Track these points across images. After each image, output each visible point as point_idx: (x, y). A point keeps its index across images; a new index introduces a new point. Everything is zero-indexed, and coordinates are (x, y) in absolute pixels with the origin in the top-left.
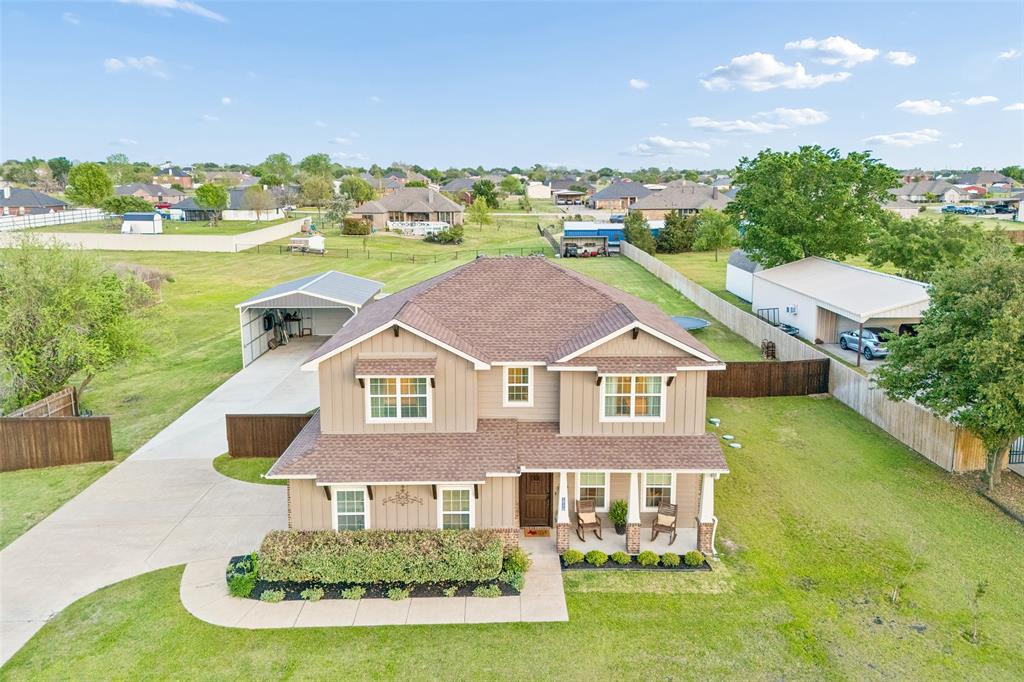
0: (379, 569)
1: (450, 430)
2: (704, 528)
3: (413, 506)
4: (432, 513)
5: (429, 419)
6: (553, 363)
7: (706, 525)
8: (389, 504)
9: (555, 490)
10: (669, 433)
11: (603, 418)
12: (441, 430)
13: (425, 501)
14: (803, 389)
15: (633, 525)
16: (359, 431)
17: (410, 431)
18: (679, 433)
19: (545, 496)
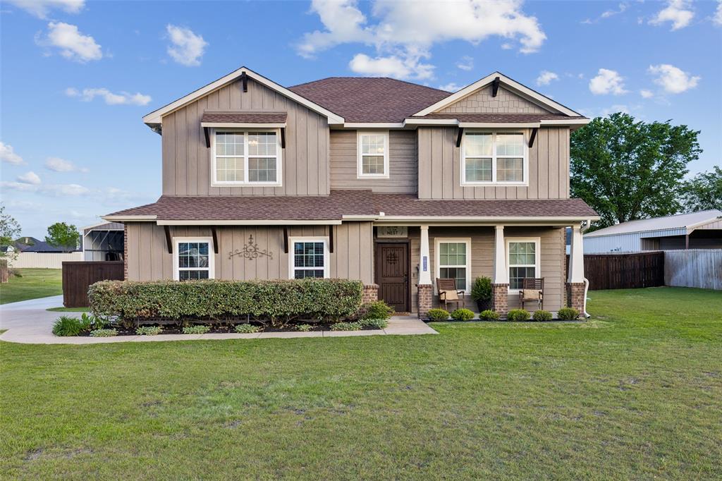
0: (225, 295)
1: (302, 192)
2: (575, 289)
3: (262, 261)
4: (284, 266)
5: (279, 182)
6: (411, 117)
7: (578, 285)
8: (236, 257)
9: (413, 270)
10: (533, 197)
11: (464, 182)
12: (291, 193)
13: (275, 256)
14: (641, 282)
15: (500, 286)
16: (203, 193)
17: (259, 194)
18: (543, 196)
19: (402, 280)
